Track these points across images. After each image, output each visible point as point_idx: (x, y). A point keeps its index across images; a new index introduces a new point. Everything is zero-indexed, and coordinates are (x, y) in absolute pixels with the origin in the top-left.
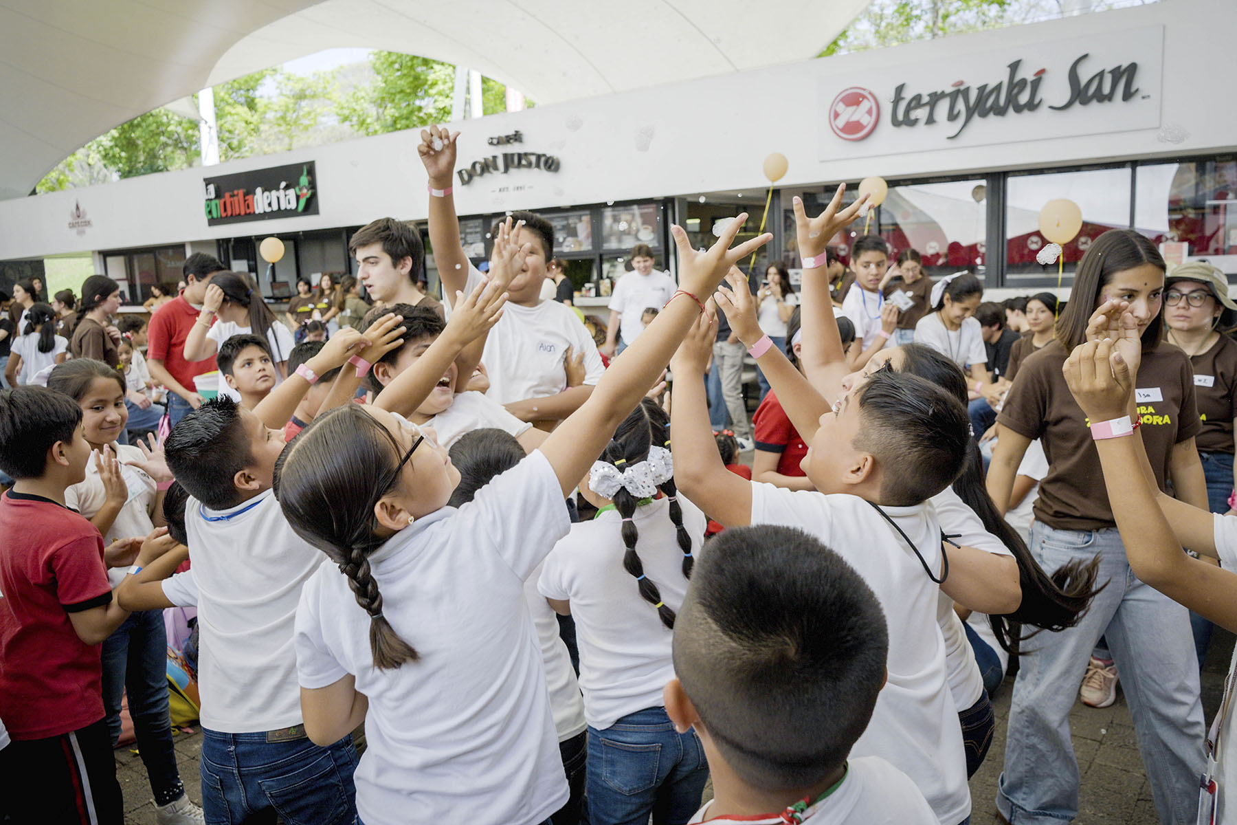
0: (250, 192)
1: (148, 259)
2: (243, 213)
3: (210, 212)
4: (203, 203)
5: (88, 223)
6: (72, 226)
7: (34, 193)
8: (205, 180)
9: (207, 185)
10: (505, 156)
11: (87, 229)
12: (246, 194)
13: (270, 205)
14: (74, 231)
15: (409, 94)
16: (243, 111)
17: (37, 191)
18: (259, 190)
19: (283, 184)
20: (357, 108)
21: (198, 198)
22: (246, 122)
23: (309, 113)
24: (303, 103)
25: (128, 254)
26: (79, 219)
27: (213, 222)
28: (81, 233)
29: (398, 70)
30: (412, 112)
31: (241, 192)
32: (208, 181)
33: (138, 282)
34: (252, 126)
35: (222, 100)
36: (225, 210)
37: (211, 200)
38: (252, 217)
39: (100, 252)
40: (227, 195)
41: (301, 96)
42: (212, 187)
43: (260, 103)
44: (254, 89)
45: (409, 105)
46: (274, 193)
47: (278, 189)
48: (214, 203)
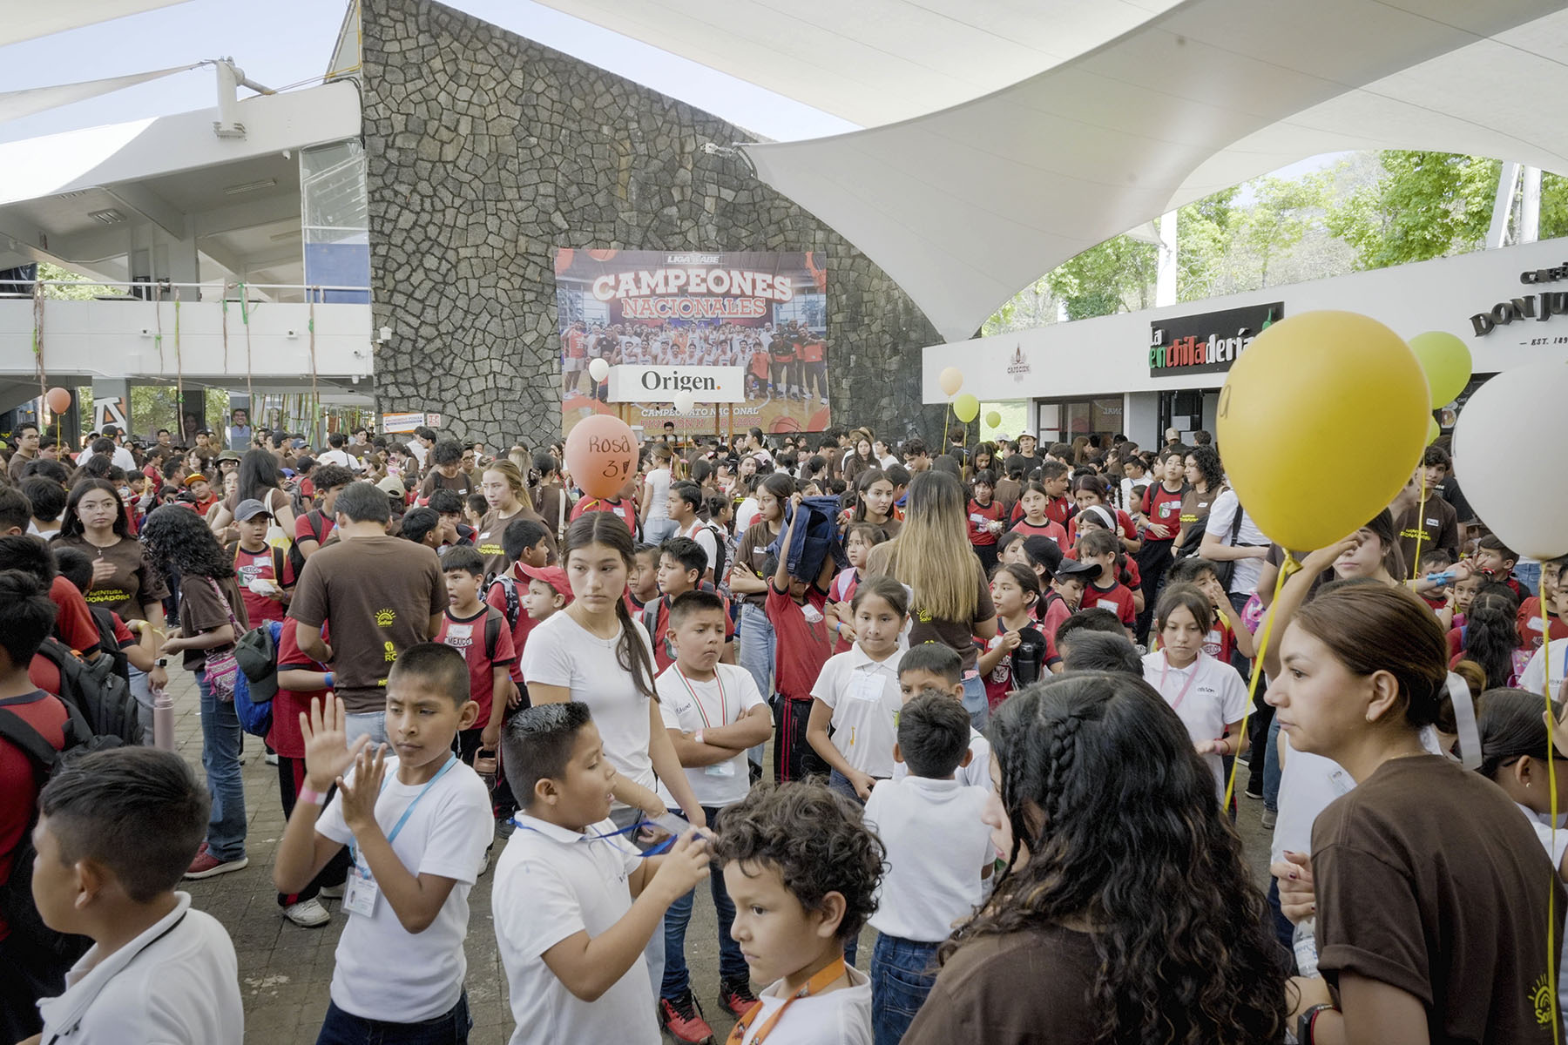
0: (1202, 339)
1: (1083, 409)
2: (1191, 363)
3: (1154, 361)
4: (1148, 350)
5: (1026, 369)
6: (1011, 371)
7: (978, 335)
8: (1153, 324)
9: (1154, 330)
10: (1546, 297)
11: (1025, 375)
12: (1198, 341)
13: (1223, 354)
14: (1013, 376)
15: (1431, 196)
16: (1212, 227)
17: (984, 332)
18: (1212, 338)
19: (1242, 331)
20: (1358, 216)
21: (1143, 342)
22: (1214, 240)
23: (1294, 226)
24: (1287, 213)
25: (1063, 402)
26: (1019, 365)
27: (1156, 372)
28: (1018, 379)
29: (1417, 165)
30: (1433, 218)
31: (1192, 339)
32: (1156, 326)
33: (1069, 430)
34: (1220, 245)
35: (1189, 216)
36: (1172, 360)
37: (1157, 346)
38: (1201, 367)
39: (1035, 399)
40: (1176, 341)
41: (1285, 204)
42: (1159, 333)
43: (1233, 217)
44: (1228, 199)
45: (1429, 209)
46: (1230, 341)
47: (1235, 336)
48: (1159, 350)
